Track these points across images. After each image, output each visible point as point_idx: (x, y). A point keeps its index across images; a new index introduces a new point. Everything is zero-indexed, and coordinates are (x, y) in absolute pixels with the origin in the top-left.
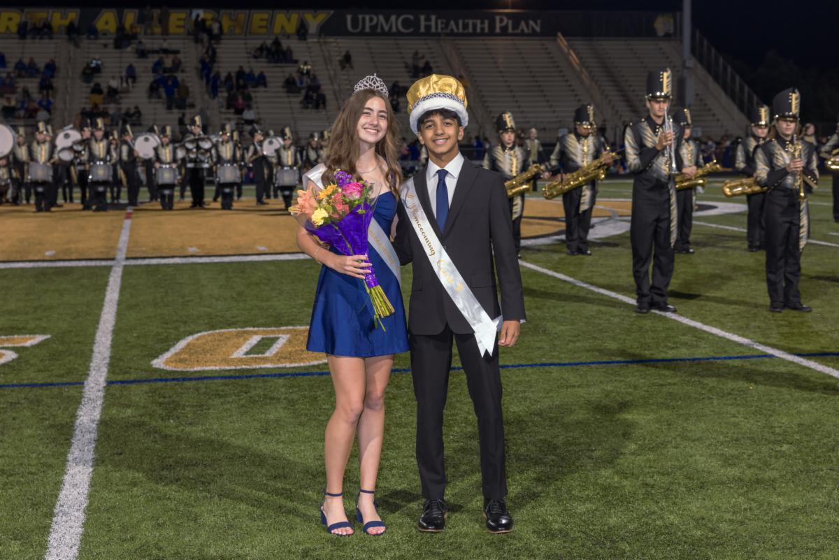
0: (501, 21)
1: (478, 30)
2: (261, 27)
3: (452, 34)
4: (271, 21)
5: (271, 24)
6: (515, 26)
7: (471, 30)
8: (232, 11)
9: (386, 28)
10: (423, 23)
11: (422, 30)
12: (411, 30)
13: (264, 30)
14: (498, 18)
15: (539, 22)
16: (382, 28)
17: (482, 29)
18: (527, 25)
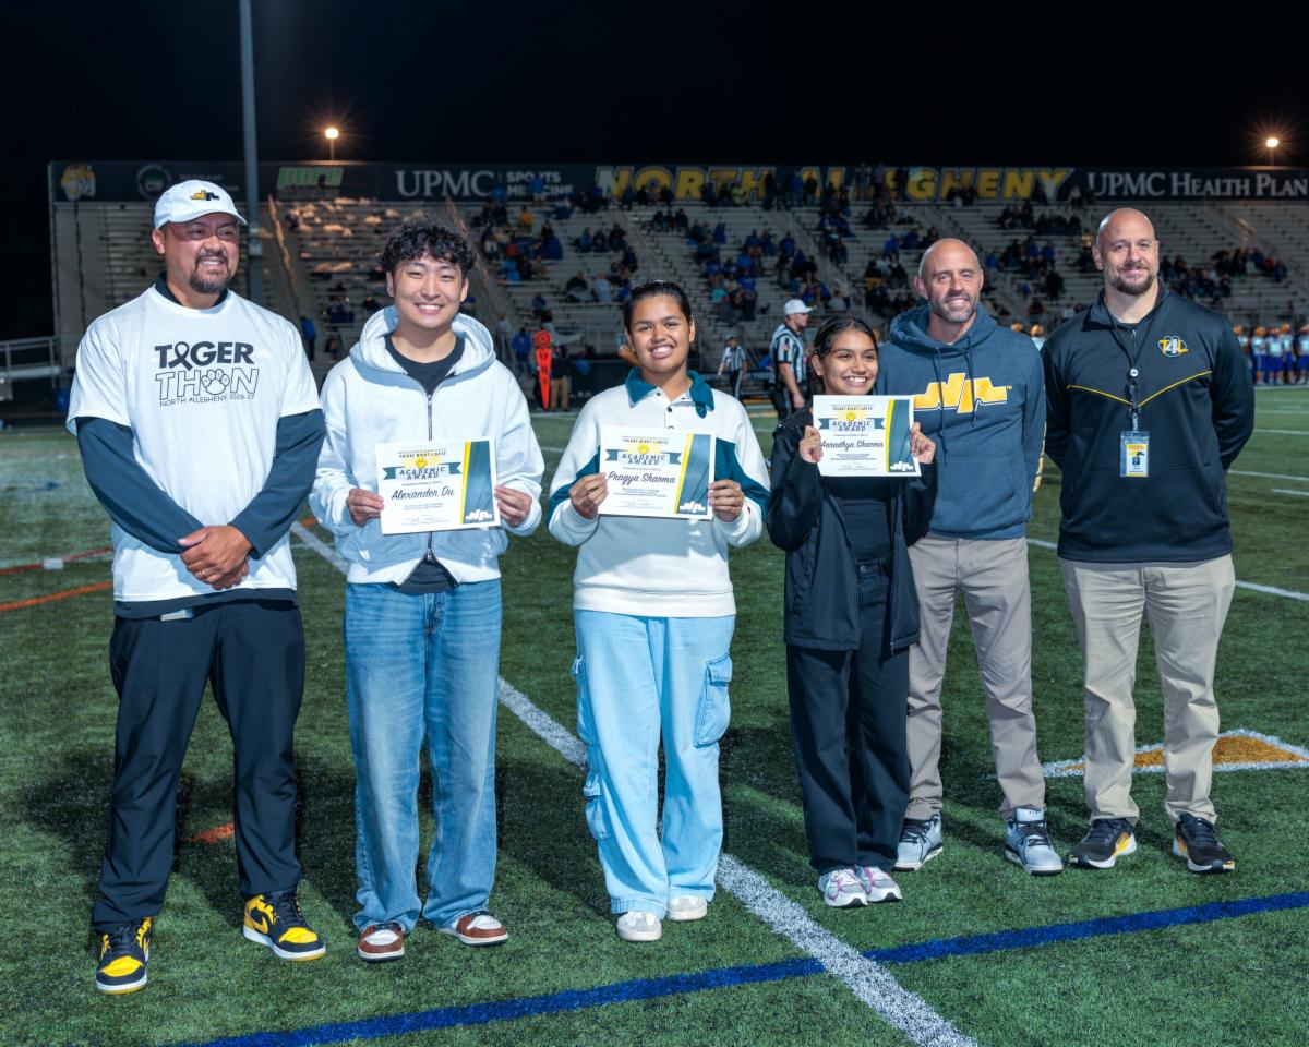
0: (1264, 180)
1: (1238, 193)
2: (990, 189)
3: (1209, 197)
4: (1001, 182)
5: (1001, 185)
6: (1279, 188)
7: (1229, 192)
8: (956, 169)
9: (1134, 190)
10: (1175, 184)
11: (1175, 192)
12: (1162, 193)
13: (993, 194)
14: (1259, 177)
15: (1305, 181)
16: (1129, 190)
17: (1242, 191)
18: (1292, 185)
